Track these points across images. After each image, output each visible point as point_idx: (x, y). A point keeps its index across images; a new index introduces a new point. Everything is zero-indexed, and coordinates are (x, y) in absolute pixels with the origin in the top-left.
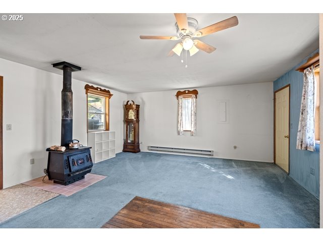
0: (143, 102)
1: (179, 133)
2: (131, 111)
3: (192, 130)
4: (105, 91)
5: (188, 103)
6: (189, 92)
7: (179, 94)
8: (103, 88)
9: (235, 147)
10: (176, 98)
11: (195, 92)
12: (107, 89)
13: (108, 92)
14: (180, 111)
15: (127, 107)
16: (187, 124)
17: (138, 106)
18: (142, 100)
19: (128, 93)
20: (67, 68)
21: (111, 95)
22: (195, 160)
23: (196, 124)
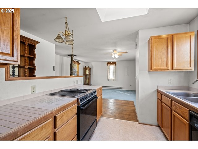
0: (92, 67)
1: (108, 80)
2: (87, 70)
3: (114, 79)
4: (77, 62)
5: (112, 67)
6: (113, 63)
7: (108, 63)
8: (77, 61)
9: (131, 85)
10: (107, 65)
11: (115, 63)
12: (78, 61)
13: (79, 62)
14: (109, 71)
15: (85, 69)
16: (112, 76)
17: (90, 68)
18: (92, 66)
19: (85, 62)
20: (72, 56)
21: (80, 64)
22: (115, 91)
23: (115, 76)
